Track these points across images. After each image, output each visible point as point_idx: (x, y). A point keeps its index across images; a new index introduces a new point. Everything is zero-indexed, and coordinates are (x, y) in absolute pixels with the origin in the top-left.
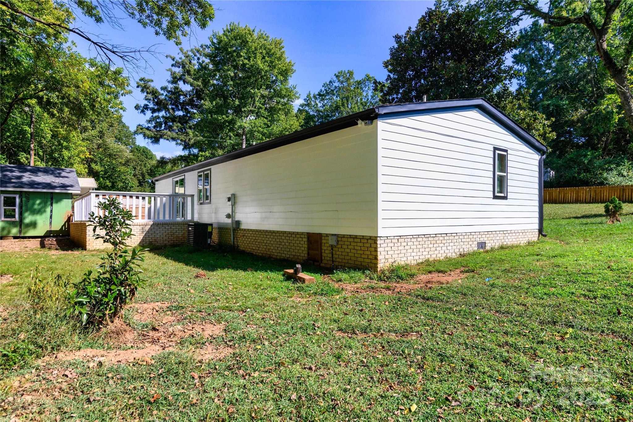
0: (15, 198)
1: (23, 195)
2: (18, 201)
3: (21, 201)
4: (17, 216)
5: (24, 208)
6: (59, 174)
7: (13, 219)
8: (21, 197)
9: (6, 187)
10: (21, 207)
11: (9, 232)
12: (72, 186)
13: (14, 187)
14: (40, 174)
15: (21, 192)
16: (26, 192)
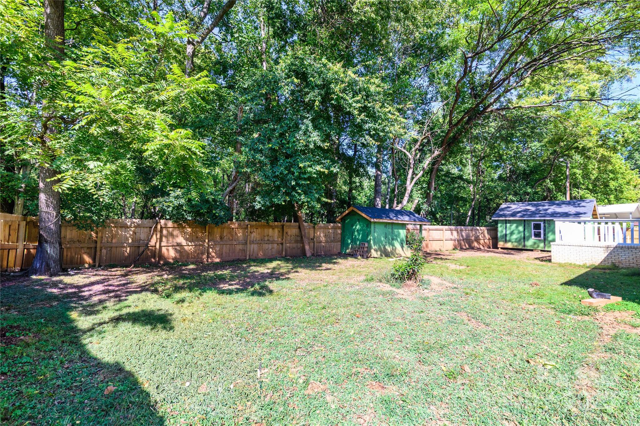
0: (540, 224)
1: (546, 222)
2: (542, 225)
3: (545, 226)
4: (542, 236)
5: (547, 230)
6: (579, 204)
7: (540, 238)
8: (544, 223)
9: (534, 217)
10: (545, 231)
11: (538, 246)
12: (585, 213)
13: (540, 217)
14: (563, 206)
15: (544, 220)
16: (548, 220)
